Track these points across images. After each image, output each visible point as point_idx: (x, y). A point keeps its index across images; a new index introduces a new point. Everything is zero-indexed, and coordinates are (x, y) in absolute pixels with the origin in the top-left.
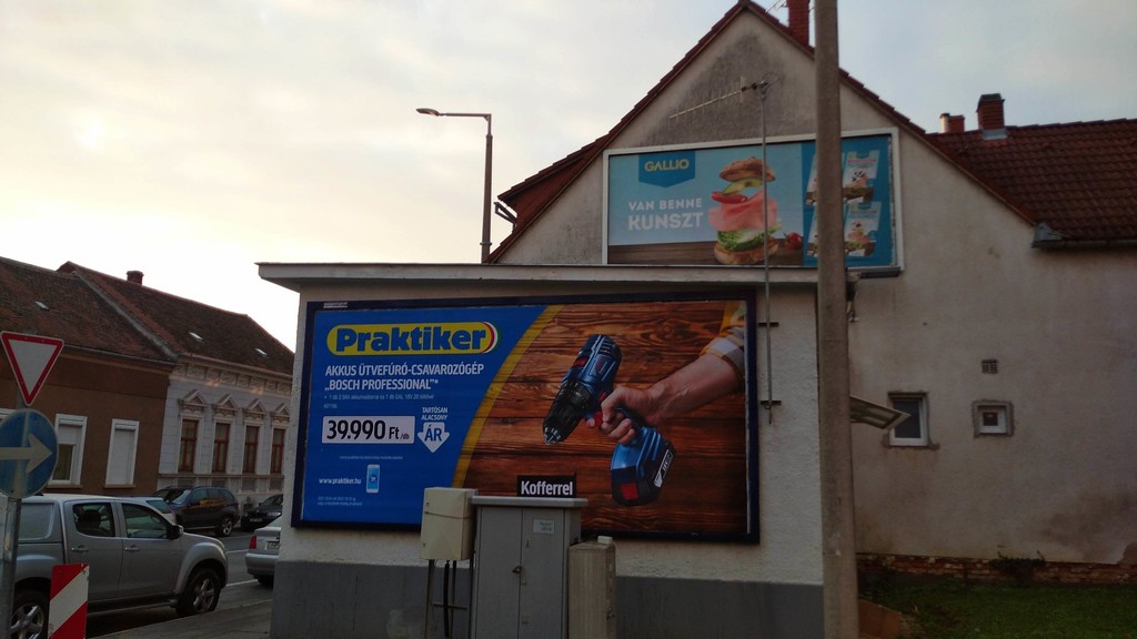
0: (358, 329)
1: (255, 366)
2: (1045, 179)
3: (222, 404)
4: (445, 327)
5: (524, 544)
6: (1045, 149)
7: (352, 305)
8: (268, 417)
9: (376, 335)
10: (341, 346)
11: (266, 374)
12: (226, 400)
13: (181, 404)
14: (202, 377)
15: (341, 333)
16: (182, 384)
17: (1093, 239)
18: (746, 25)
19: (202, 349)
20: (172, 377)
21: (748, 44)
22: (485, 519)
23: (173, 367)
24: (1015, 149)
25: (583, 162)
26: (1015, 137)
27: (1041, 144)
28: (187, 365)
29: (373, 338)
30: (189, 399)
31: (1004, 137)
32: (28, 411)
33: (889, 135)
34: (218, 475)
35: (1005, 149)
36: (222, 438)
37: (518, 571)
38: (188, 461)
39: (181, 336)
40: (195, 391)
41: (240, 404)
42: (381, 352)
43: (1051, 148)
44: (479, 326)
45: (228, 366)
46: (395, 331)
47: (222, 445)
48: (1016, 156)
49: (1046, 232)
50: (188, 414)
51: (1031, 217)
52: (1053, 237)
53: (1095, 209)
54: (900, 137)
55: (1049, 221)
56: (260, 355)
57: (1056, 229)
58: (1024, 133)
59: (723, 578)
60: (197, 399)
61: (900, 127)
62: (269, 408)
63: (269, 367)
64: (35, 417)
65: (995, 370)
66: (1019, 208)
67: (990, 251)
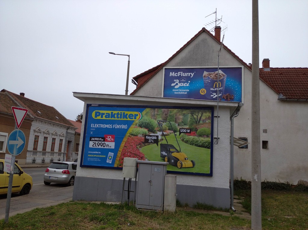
0: (101, 112)
1: (56, 121)
2: (281, 82)
3: (46, 131)
4: (126, 112)
5: (152, 174)
6: (280, 74)
7: (100, 106)
8: (58, 136)
9: (106, 114)
10: (96, 117)
11: (59, 124)
12: (47, 130)
13: (35, 131)
14: (41, 124)
15: (96, 113)
16: (35, 126)
17: (294, 99)
18: (204, 36)
19: (41, 116)
20: (32, 123)
21: (204, 41)
22: (141, 167)
23: (33, 120)
24: (272, 74)
25: (158, 70)
26: (272, 70)
27: (279, 73)
28: (37, 120)
29: (105, 115)
30: (37, 130)
31: (270, 70)
32: (18, 130)
33: (241, 68)
34: (44, 151)
35: (270, 74)
36: (46, 141)
37: (150, 182)
38: (36, 147)
39: (35, 112)
40: (38, 127)
41: (51, 132)
42: (108, 119)
43: (282, 74)
44: (136, 113)
45: (48, 121)
46: (112, 113)
47: (45, 143)
48: (273, 76)
49: (282, 96)
50: (36, 134)
51: (278, 92)
52: (283, 98)
53: (294, 91)
54: (244, 68)
55: (282, 93)
56: (57, 118)
57: (284, 95)
58: (275, 70)
59: (202, 186)
60: (39, 130)
61: (244, 66)
62: (59, 133)
63: (59, 122)
64: (20, 132)
65: (266, 132)
66: (274, 89)
67: (267, 101)
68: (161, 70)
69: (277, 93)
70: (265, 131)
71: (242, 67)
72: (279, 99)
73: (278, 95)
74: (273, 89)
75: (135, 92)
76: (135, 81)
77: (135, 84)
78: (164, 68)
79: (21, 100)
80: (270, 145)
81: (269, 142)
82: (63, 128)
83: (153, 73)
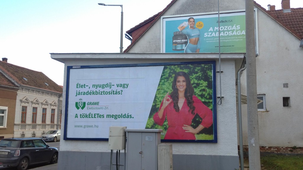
1: (45, 88)
8: (49, 105)
12: (36, 100)
14: (28, 92)
16: (21, 95)
20: (18, 92)
27: (302, 14)
30: (24, 99)
34: (34, 124)
36: (35, 112)
39: (21, 79)
47: (35, 114)
50: (24, 104)
51: (299, 37)
54: (258, 11)
56: (46, 85)
58: (296, 10)
60: (26, 99)
63: (49, 89)
65: (287, 87)
66: (296, 34)
67: (286, 49)
68: (159, 21)
69: (299, 39)
70: (286, 85)
71: (256, 9)
72: (300, 46)
73: (300, 41)
74: (293, 34)
75: (129, 48)
76: (129, 36)
77: (130, 39)
78: (162, 17)
79: (3, 66)
80: (292, 102)
81: (291, 99)
82: (54, 96)
83: (150, 24)
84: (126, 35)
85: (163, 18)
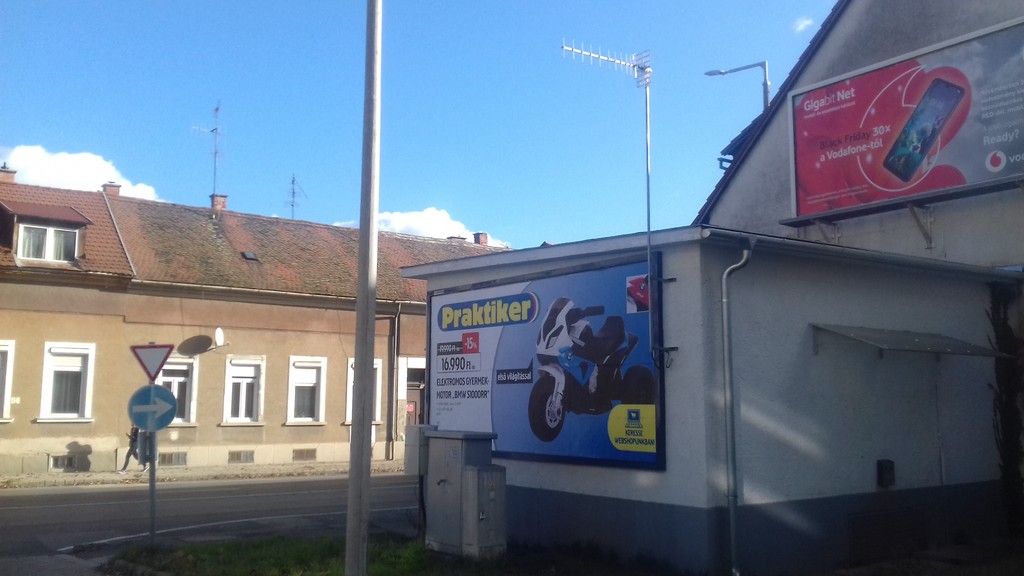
68: (783, 106)
84: (721, 160)
85: (794, 97)
